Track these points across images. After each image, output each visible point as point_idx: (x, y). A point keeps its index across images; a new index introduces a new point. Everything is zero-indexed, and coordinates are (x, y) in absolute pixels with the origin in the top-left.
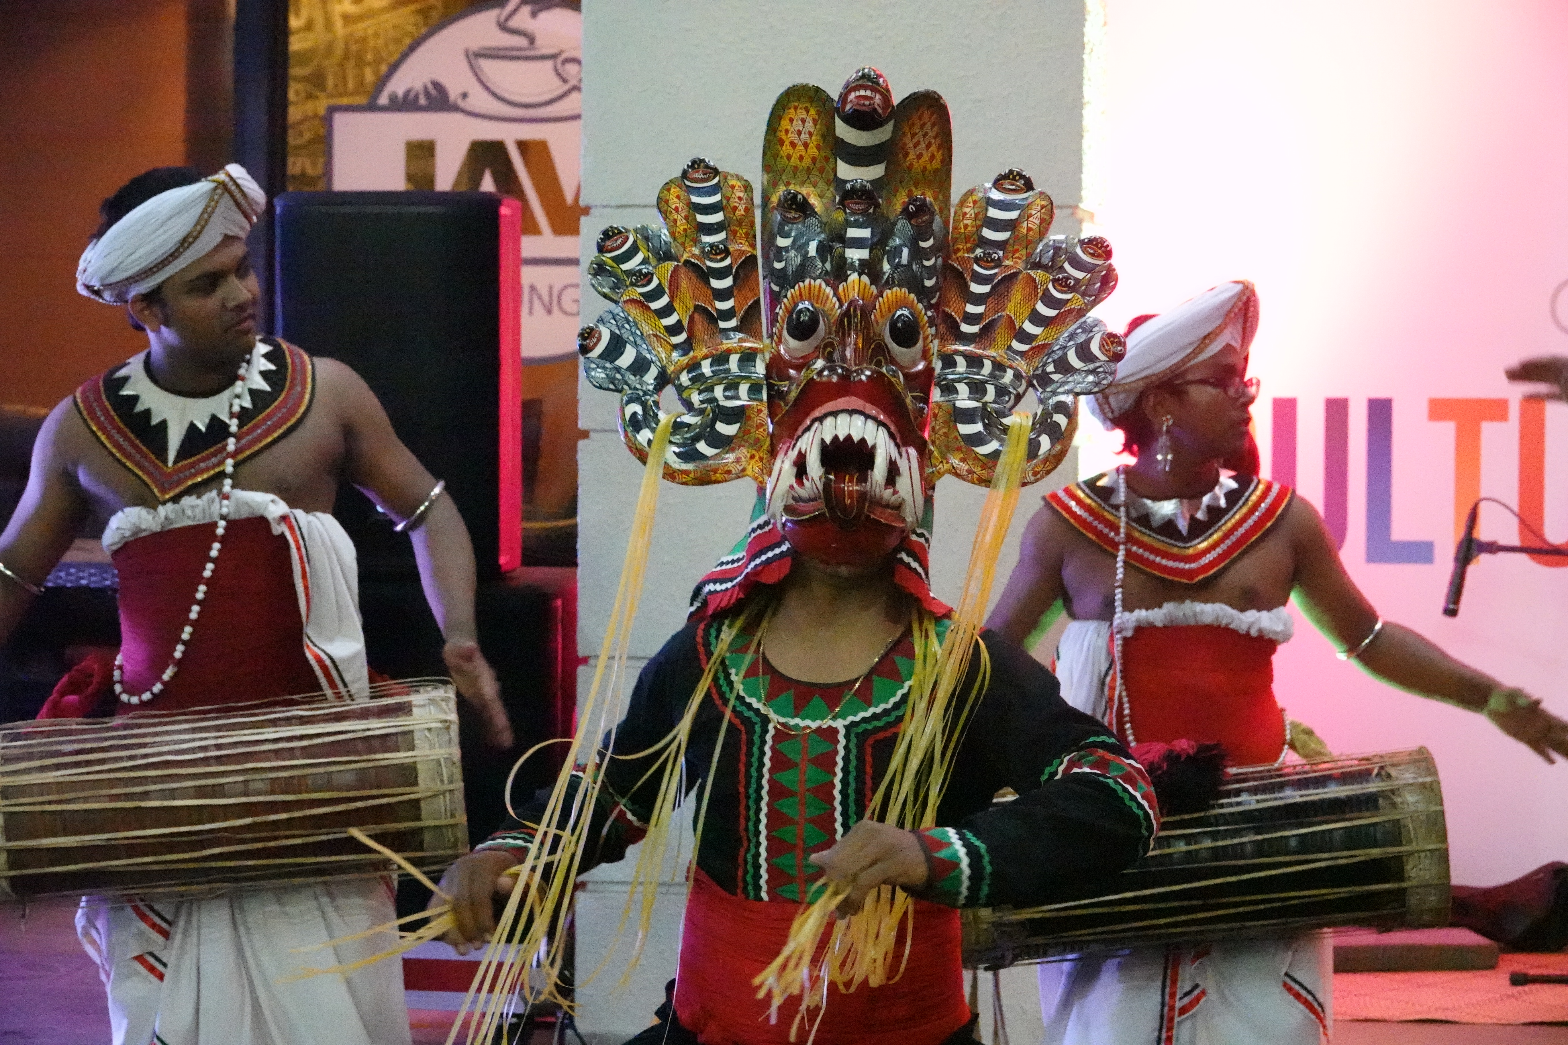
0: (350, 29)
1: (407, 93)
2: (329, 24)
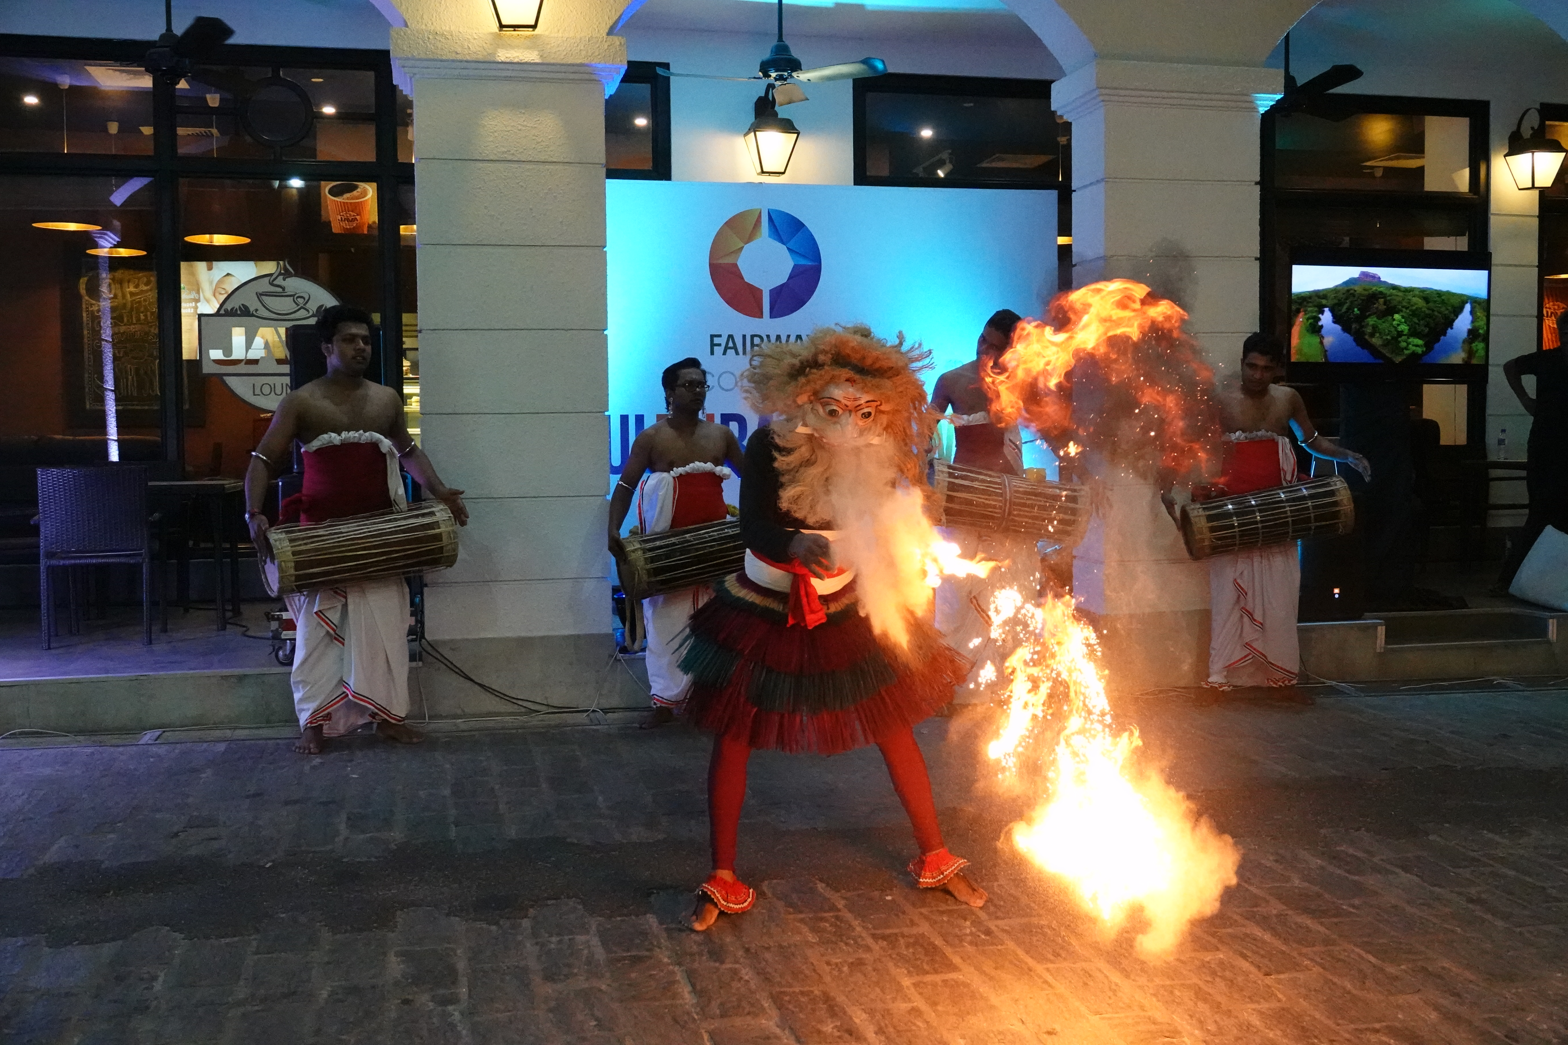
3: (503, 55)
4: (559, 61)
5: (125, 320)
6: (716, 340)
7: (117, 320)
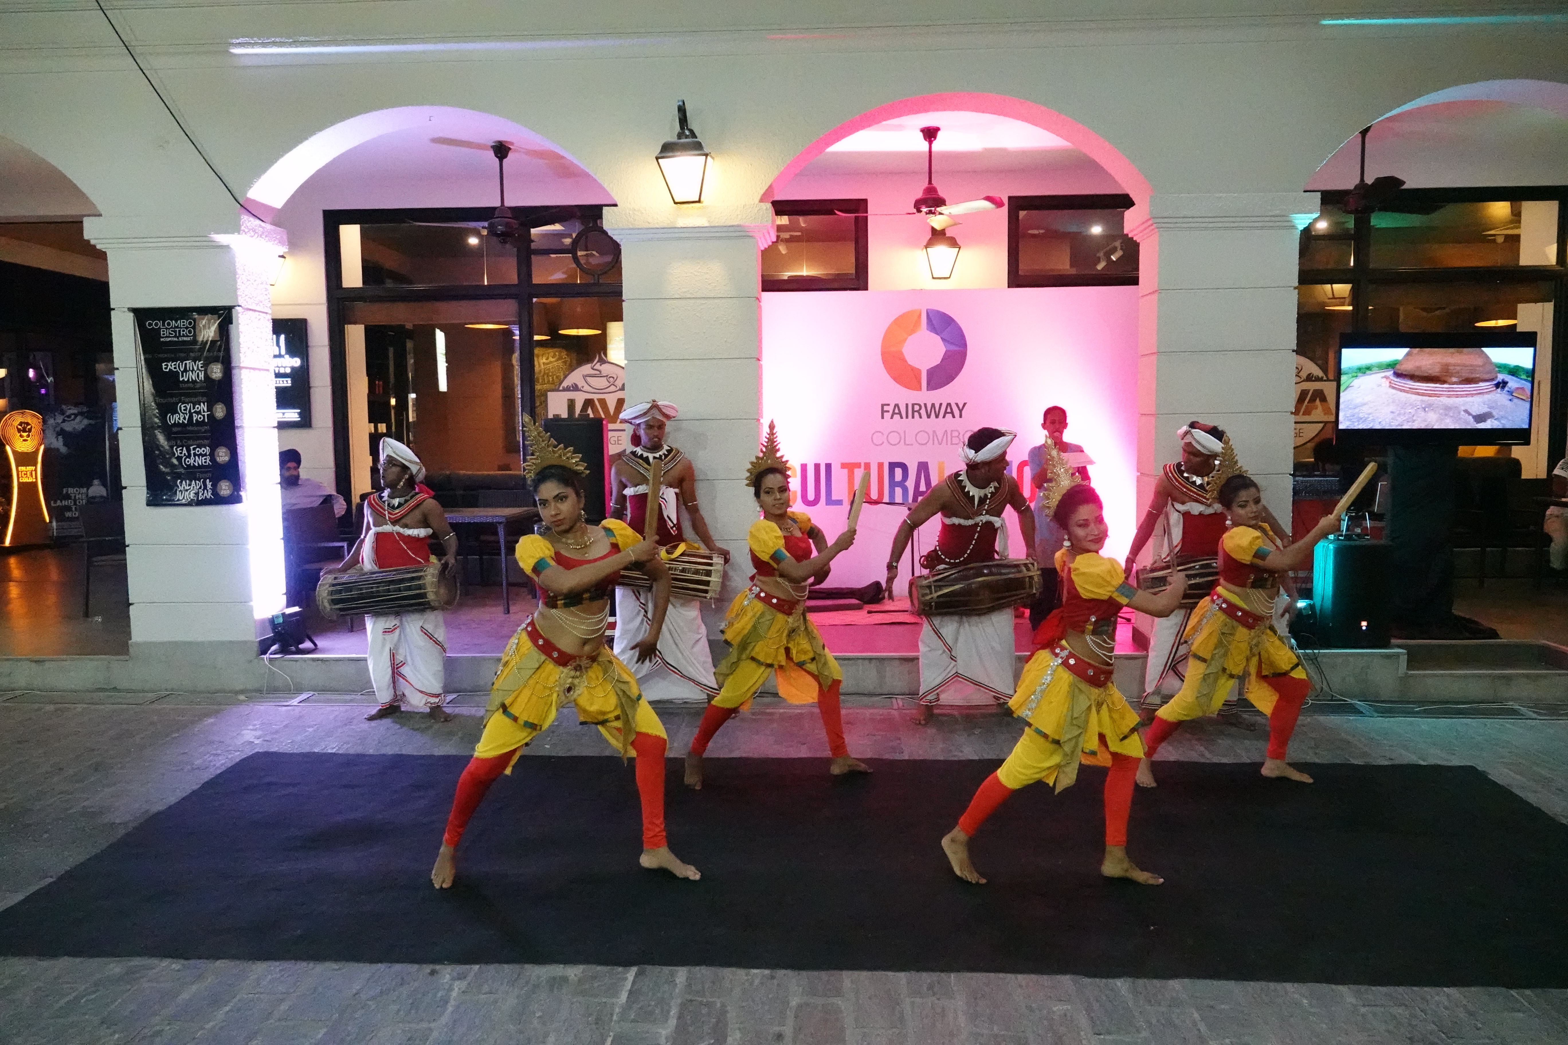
0: (550, 372)
1: (567, 386)
3: (681, 223)
4: (722, 224)
5: (540, 381)
6: (886, 408)
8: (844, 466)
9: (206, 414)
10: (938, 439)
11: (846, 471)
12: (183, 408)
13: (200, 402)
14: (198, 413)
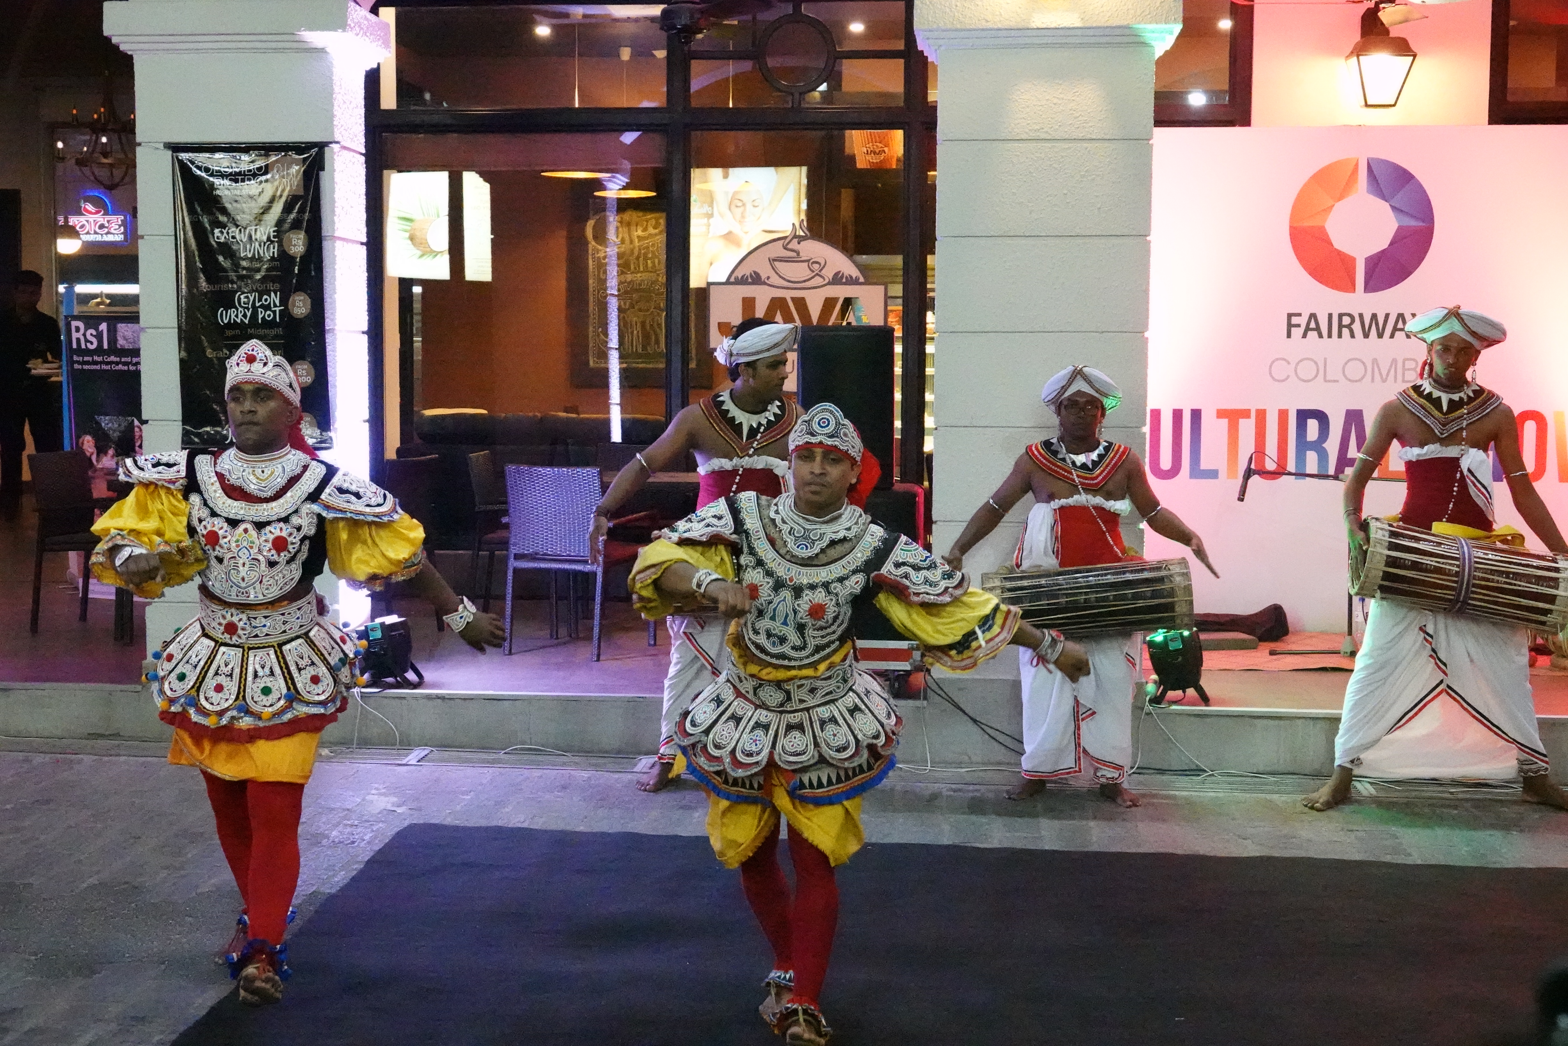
0: (641, 243)
1: (743, 277)
2: (631, 242)
3: (1038, 21)
4: (1102, 24)
5: (632, 267)
6: (1295, 320)
7: (624, 267)
8: (1221, 414)
9: (277, 309)
10: (1381, 374)
11: (1224, 422)
12: (243, 299)
13: (270, 290)
14: (267, 308)
